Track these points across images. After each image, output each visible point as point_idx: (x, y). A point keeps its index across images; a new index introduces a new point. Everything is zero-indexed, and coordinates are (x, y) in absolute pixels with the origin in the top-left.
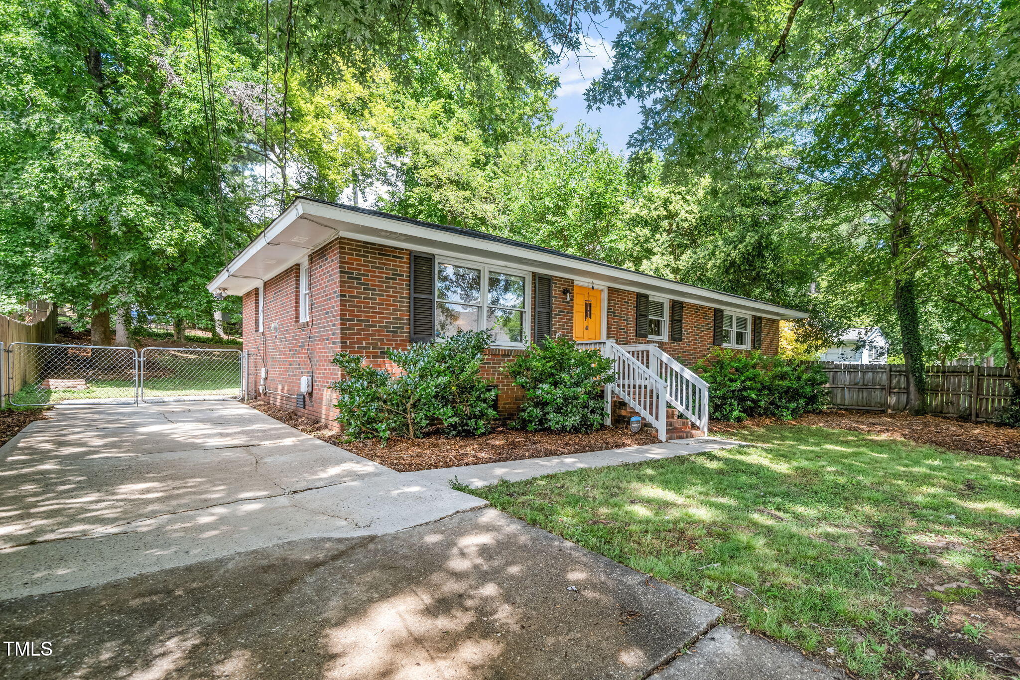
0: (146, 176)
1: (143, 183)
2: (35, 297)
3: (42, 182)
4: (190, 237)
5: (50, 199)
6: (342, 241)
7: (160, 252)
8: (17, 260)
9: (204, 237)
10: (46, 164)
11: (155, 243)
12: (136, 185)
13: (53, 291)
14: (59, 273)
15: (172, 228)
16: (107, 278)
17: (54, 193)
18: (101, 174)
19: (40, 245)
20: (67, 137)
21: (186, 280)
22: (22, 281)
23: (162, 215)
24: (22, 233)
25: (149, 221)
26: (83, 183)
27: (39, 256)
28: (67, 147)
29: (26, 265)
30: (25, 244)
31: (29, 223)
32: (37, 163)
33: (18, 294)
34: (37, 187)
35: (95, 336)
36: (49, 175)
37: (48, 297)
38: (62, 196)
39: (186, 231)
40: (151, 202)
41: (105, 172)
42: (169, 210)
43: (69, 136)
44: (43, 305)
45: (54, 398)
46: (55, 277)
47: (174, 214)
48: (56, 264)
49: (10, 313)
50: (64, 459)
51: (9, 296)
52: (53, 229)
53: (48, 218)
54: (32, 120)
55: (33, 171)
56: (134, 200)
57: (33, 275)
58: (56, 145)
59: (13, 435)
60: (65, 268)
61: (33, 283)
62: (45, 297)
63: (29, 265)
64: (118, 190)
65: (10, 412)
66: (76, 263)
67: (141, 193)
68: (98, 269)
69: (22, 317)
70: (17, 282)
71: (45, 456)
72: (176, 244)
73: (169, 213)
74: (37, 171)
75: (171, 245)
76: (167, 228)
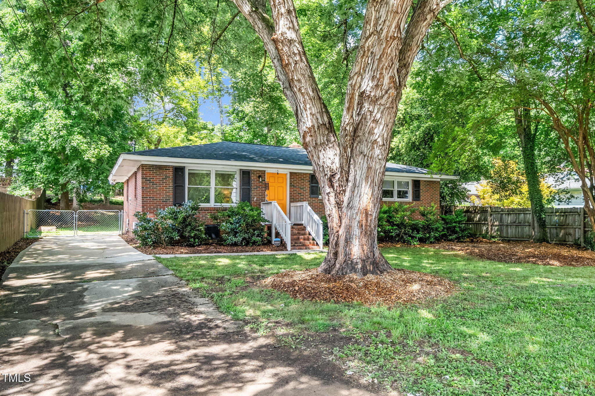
0: (83, 125)
1: (82, 129)
2: (36, 186)
3: (40, 133)
4: (102, 153)
5: (43, 140)
6: (143, 166)
7: (89, 161)
8: (30, 169)
9: (109, 152)
10: (42, 124)
11: (86, 157)
12: (78, 130)
13: (44, 183)
14: (46, 174)
15: (95, 149)
16: (66, 175)
17: (45, 137)
18: (63, 127)
19: (39, 161)
20: (50, 112)
21: (103, 173)
22: (32, 179)
23: (90, 143)
24: (32, 155)
25: (84, 147)
26: (55, 132)
27: (39, 166)
28: (50, 116)
29: (33, 171)
30: (33, 161)
31: (34, 151)
32: (39, 124)
33: (29, 185)
34: (38, 135)
35: (62, 204)
36: (43, 129)
37: (41, 186)
38: (48, 138)
39: (101, 150)
40: (85, 137)
41: (65, 126)
42: (94, 140)
43: (51, 111)
44: (39, 189)
45: (43, 235)
46: (44, 176)
47: (95, 142)
48: (45, 170)
49: (27, 195)
50: (44, 251)
51: (26, 187)
52: (44, 152)
53: (42, 148)
54: (37, 106)
55: (37, 128)
56: (77, 137)
57: (36, 176)
58: (46, 116)
59: (30, 245)
60: (49, 171)
61: (36, 180)
62: (40, 186)
63: (35, 171)
64: (70, 134)
65: (28, 239)
66: (54, 168)
67: (81, 133)
68: (63, 171)
69: (31, 197)
70: (29, 180)
71: (39, 250)
72: (96, 156)
73: (94, 142)
74: (39, 128)
75: (93, 157)
76: (92, 149)
